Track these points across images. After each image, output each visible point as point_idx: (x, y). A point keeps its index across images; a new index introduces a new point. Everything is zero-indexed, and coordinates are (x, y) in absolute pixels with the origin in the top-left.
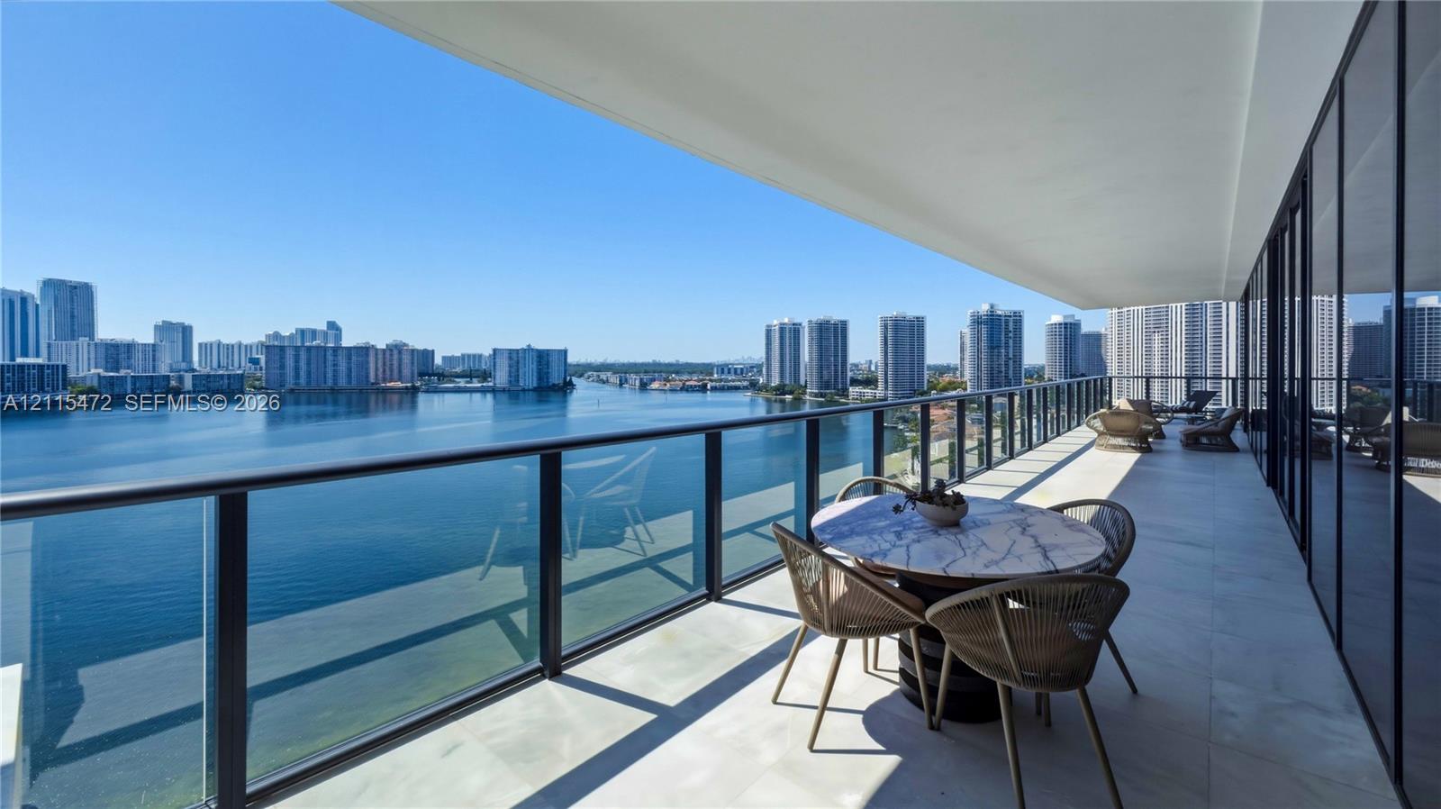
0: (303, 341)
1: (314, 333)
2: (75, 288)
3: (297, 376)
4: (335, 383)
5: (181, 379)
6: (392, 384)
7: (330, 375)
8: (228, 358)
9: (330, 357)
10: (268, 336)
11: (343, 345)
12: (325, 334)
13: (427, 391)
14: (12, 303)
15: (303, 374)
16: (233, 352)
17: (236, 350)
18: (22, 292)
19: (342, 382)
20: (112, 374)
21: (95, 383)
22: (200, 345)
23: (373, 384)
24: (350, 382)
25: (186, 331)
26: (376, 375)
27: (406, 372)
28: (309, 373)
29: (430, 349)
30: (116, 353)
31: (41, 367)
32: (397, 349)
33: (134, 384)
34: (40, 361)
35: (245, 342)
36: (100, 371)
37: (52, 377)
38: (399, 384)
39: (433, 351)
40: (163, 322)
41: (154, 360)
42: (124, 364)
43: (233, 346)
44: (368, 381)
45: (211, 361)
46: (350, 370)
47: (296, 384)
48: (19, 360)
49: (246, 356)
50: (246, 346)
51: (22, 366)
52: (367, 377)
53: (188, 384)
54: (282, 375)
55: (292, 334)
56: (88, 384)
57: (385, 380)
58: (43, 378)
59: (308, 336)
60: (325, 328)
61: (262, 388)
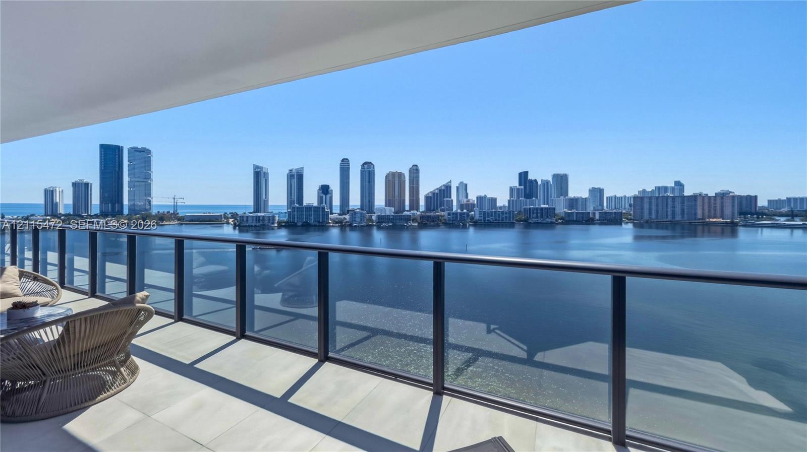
0: (659, 194)
1: (666, 188)
2: (562, 176)
3: (650, 213)
4: (673, 217)
5: (594, 214)
6: (714, 220)
7: (670, 213)
8: (619, 204)
9: (670, 203)
10: (639, 192)
11: (685, 195)
12: (673, 188)
13: (745, 226)
14: (544, 184)
15: (653, 212)
16: (622, 201)
17: (623, 199)
18: (547, 180)
19: (678, 217)
20: (569, 211)
21: (564, 215)
22: (607, 197)
23: (699, 219)
24: (683, 217)
25: (601, 191)
26: (703, 213)
27: (728, 211)
28: (657, 211)
29: (753, 194)
30: (573, 202)
31: (547, 208)
32: (723, 196)
33: (577, 216)
34: (547, 206)
35: (627, 196)
36: (566, 210)
37: (550, 212)
38: (721, 220)
39: (756, 197)
40: (592, 188)
41: (585, 205)
42: (575, 207)
43: (622, 198)
44: (695, 218)
45: (612, 205)
46: (683, 210)
47: (650, 218)
48: (543, 206)
49: (628, 202)
50: (628, 198)
51: (542, 208)
52: (696, 214)
53: (597, 217)
54: (642, 213)
55: (653, 190)
56: (562, 215)
57: (710, 217)
58: (548, 213)
59: (662, 191)
60: (673, 185)
61: (631, 219)
